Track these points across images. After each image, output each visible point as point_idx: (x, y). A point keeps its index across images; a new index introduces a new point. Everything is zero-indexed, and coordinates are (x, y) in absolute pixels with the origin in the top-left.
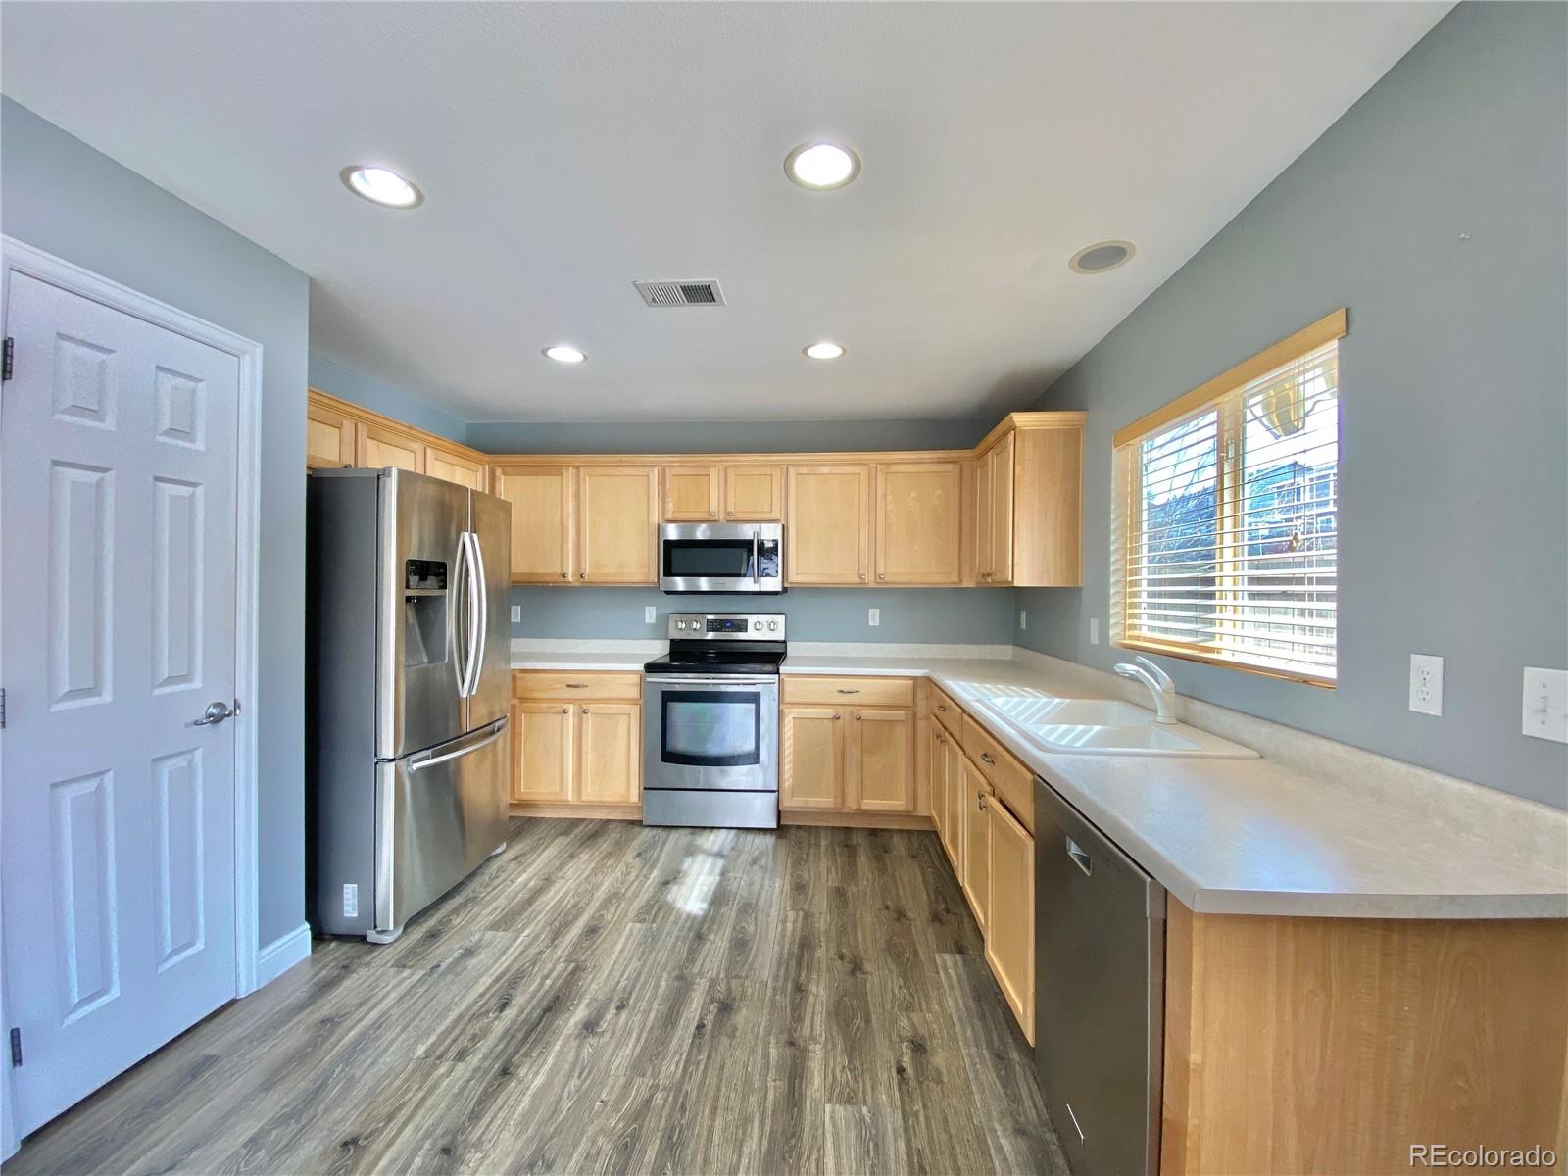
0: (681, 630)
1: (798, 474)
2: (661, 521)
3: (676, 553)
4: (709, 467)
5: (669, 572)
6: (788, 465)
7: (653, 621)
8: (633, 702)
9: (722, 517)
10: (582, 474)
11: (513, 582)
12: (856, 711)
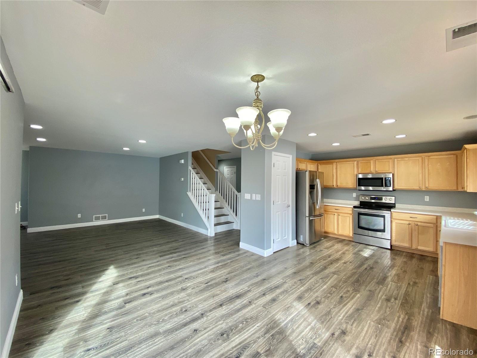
0: (363, 199)
1: (397, 161)
2: (357, 174)
3: (361, 181)
4: (370, 160)
5: (359, 185)
6: (394, 158)
7: (355, 196)
8: (350, 214)
9: (374, 172)
10: (337, 164)
11: (324, 187)
12: (416, 223)
